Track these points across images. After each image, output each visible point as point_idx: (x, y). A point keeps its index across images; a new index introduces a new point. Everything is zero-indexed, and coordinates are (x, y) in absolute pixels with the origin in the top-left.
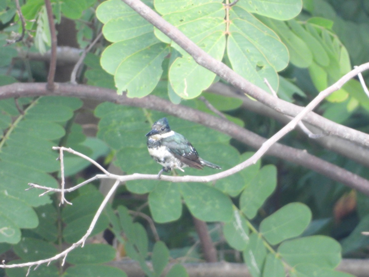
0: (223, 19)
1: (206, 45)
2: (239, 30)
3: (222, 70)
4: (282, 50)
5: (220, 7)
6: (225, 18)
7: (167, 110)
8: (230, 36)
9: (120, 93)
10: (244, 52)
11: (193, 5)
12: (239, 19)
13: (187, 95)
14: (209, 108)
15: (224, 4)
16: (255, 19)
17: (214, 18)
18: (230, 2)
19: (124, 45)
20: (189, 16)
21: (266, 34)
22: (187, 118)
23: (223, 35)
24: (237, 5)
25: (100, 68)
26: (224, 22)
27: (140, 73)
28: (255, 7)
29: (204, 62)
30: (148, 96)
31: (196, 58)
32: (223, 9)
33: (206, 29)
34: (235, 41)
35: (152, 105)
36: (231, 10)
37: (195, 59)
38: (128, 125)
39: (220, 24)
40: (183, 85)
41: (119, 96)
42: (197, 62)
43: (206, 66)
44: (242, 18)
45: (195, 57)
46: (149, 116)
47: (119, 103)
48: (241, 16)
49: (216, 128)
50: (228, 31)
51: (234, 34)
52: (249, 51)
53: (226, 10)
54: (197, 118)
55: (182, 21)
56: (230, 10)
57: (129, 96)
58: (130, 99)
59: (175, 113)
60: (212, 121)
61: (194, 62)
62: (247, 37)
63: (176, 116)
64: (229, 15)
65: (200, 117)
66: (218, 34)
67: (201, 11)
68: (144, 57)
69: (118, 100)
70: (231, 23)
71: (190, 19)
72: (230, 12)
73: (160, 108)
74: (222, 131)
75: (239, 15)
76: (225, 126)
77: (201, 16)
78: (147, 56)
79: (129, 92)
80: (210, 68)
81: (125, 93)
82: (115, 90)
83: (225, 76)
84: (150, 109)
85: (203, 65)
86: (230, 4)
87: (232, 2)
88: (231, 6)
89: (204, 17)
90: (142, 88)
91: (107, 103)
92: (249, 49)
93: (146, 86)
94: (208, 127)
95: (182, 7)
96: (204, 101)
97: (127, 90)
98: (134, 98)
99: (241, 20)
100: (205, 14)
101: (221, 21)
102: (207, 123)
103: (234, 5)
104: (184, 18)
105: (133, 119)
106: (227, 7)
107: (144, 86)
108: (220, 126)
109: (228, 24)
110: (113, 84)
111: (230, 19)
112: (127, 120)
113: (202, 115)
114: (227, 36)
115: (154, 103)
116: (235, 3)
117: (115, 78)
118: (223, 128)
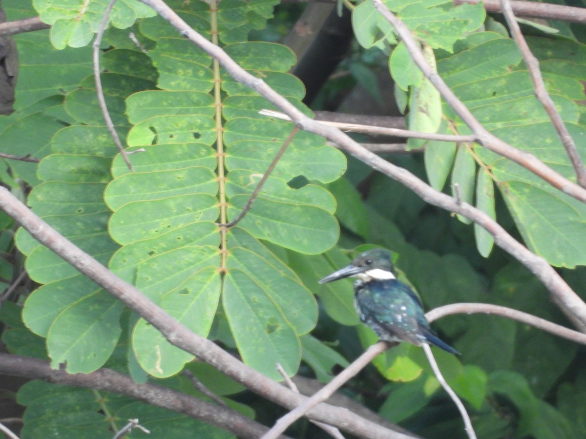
0: (216, 248)
1: (190, 290)
2: (241, 267)
3: (210, 352)
4: (308, 301)
5: (212, 228)
6: (221, 247)
7: (132, 392)
8: (228, 275)
9: (55, 366)
10: (249, 301)
11: (169, 227)
12: (242, 248)
13: (161, 371)
14: (198, 389)
15: (218, 224)
16: (265, 250)
17: (202, 247)
18: (227, 222)
19: (60, 288)
20: (163, 245)
21: (282, 274)
22: (163, 404)
23: (217, 273)
24: (238, 226)
25: (22, 325)
26: (219, 252)
27: (85, 334)
28: (267, 231)
29: (180, 340)
30: (101, 370)
31: (167, 334)
32: (217, 231)
33: (190, 264)
34: (235, 284)
35: (107, 384)
36: (230, 233)
37: (165, 336)
38: (71, 417)
39: (211, 256)
40: (154, 356)
41: (54, 371)
42: (169, 341)
43: (184, 346)
44: (245, 247)
45: (165, 332)
46: (103, 402)
47: (54, 382)
48: (244, 244)
49: (209, 420)
50: (224, 267)
51: (234, 272)
52: (257, 300)
53: (221, 232)
54: (179, 405)
55: (151, 253)
56: (227, 233)
57: (70, 371)
58: (72, 376)
59: (144, 397)
60: (203, 410)
61: (164, 339)
62: (254, 278)
63: (145, 401)
64: (226, 241)
65: (183, 402)
66: (210, 273)
67: (181, 237)
68: (91, 308)
69: (54, 377)
70: (230, 255)
71: (165, 250)
72: (227, 236)
73: (119, 388)
74: (219, 425)
75: (241, 243)
76: (223, 417)
77: (183, 245)
78: (97, 307)
79: (69, 364)
80: (190, 350)
81: (63, 366)
82: (48, 361)
83: (214, 361)
84: (103, 391)
85: (178, 345)
86: (228, 224)
87: (230, 222)
88: (228, 226)
89: (187, 246)
90: (89, 357)
91: (36, 382)
92: (255, 297)
93: (95, 355)
94: (196, 417)
95: (153, 231)
96: (191, 377)
97: (66, 362)
98: (78, 374)
99: (245, 249)
100: (188, 241)
101: (212, 251)
102: (195, 412)
103: (234, 226)
104: (155, 249)
105: (78, 408)
106: (224, 229)
107: (92, 354)
108: (216, 416)
109: (224, 255)
110: (45, 352)
111: (228, 247)
112: (68, 409)
113: (186, 399)
114: (223, 274)
115: (110, 381)
116: (235, 222)
117: (48, 342)
118: (220, 421)
